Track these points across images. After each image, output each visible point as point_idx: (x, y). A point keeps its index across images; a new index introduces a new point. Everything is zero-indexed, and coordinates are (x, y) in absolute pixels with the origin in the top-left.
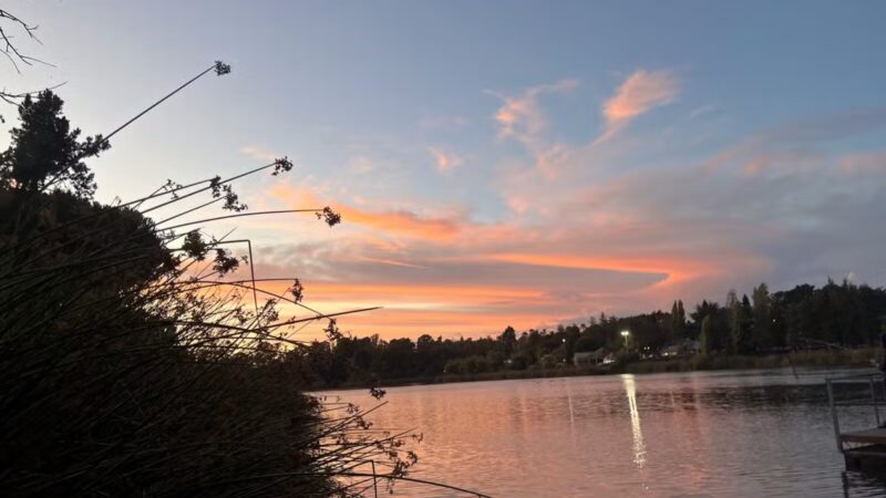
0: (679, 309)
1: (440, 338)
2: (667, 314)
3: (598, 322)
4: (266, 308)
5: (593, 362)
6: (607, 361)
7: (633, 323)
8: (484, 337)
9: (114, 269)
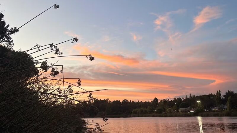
0: (219, 93)
1: (131, 101)
2: (214, 95)
3: (189, 97)
4: (68, 88)
5: (186, 112)
6: (191, 112)
7: (201, 98)
8: (147, 101)
9: (18, 74)
